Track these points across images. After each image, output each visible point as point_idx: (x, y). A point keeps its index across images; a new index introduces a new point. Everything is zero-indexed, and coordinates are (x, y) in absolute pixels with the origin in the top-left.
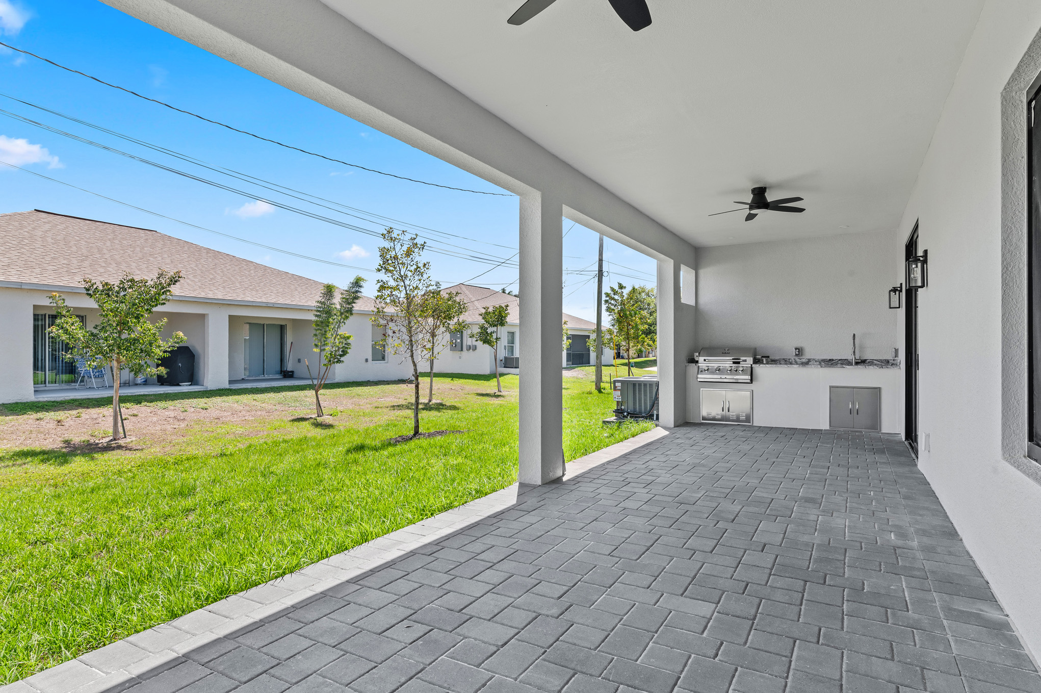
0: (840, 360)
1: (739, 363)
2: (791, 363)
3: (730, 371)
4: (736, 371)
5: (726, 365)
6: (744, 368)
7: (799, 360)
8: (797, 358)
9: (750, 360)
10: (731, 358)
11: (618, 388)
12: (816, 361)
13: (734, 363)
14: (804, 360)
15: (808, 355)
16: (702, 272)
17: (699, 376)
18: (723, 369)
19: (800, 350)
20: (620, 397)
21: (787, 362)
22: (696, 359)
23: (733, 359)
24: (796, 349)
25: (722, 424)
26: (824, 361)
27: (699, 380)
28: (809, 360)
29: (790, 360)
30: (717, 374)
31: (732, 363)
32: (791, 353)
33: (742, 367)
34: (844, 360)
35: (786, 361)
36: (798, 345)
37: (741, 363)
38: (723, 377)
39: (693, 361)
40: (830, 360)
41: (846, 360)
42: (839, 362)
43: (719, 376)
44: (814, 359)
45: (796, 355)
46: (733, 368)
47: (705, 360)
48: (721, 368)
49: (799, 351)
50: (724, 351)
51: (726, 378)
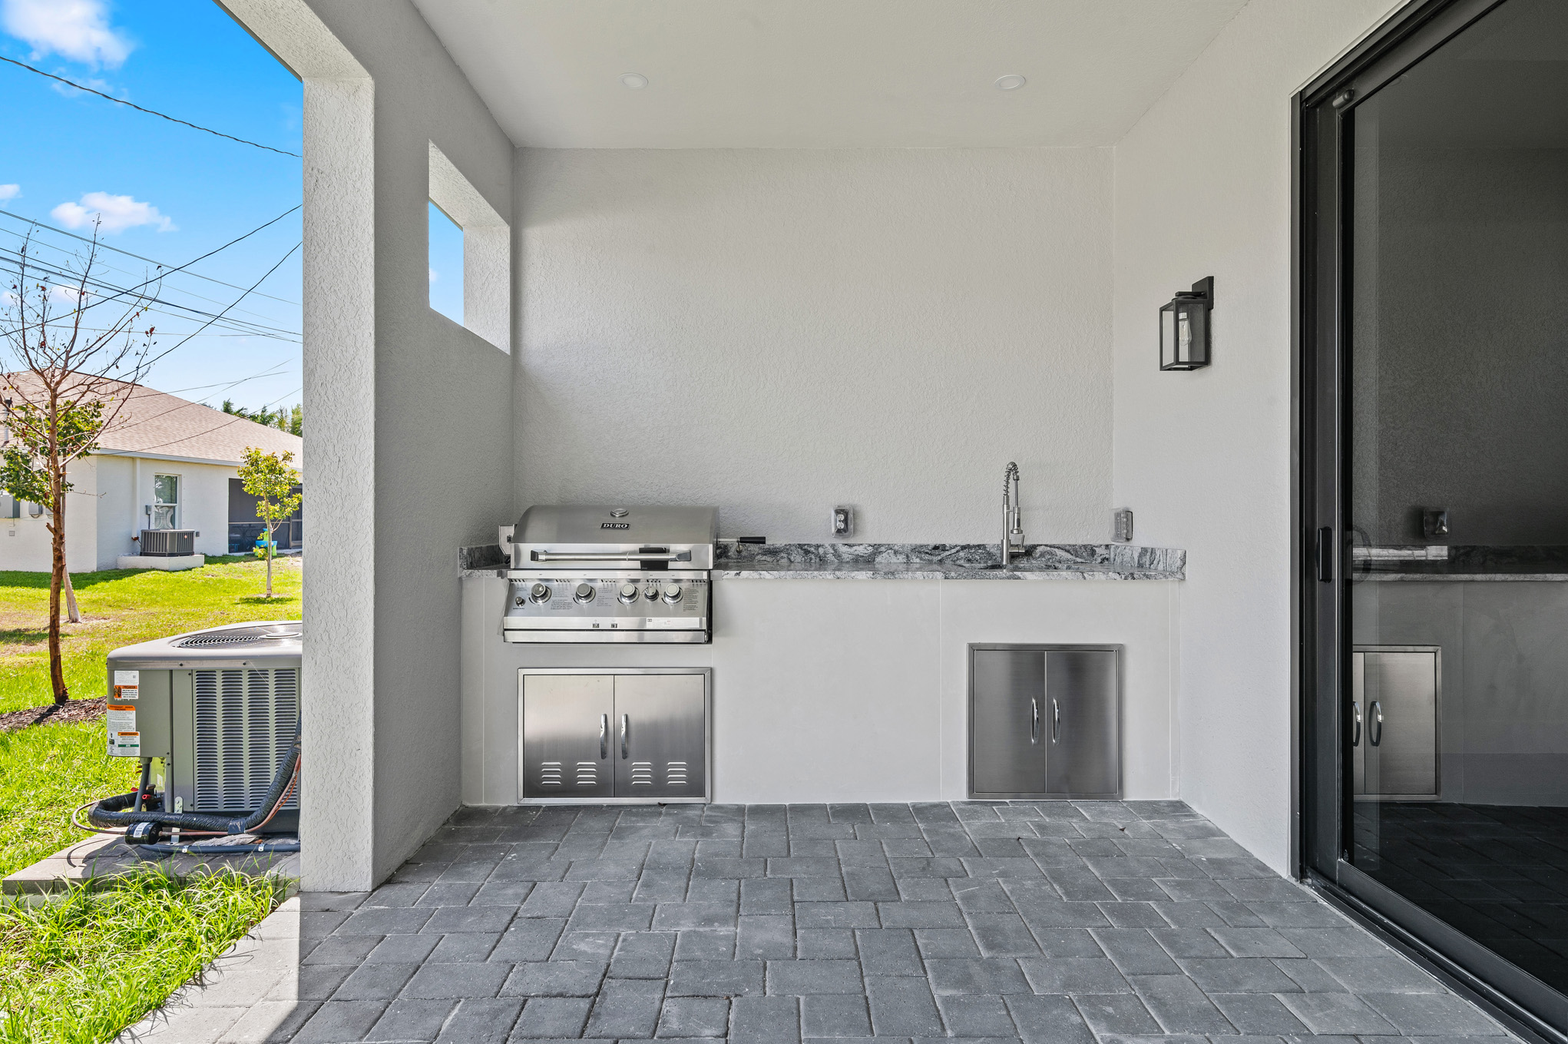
0: (963, 548)
1: (662, 566)
2: (822, 563)
3: (631, 597)
4: (654, 597)
5: (620, 575)
6: (684, 586)
7: (845, 549)
8: (839, 542)
9: (707, 554)
10: (636, 547)
11: (126, 695)
12: (896, 552)
13: (647, 566)
14: (860, 550)
15: (869, 534)
16: (535, 236)
17: (514, 621)
18: (605, 590)
19: (851, 516)
20: (137, 740)
21: (812, 558)
22: (508, 549)
23: (642, 551)
24: (838, 512)
25: (599, 807)
26: (918, 550)
27: (512, 637)
28: (877, 549)
29: (821, 550)
30: (582, 613)
31: (638, 565)
32: (821, 530)
33: (677, 581)
34: (975, 546)
35: (807, 552)
36: (845, 501)
37: (671, 565)
38: (605, 622)
39: (493, 559)
40: (936, 548)
41: (979, 546)
42: (962, 554)
43: (587, 622)
44: (890, 547)
45: (839, 531)
46: (641, 586)
47: (534, 556)
48: (598, 585)
49: (847, 520)
50: (612, 520)
51: (614, 629)
